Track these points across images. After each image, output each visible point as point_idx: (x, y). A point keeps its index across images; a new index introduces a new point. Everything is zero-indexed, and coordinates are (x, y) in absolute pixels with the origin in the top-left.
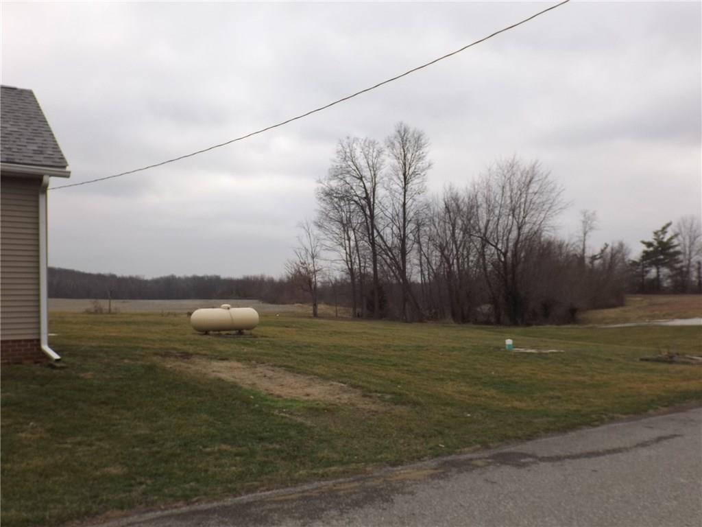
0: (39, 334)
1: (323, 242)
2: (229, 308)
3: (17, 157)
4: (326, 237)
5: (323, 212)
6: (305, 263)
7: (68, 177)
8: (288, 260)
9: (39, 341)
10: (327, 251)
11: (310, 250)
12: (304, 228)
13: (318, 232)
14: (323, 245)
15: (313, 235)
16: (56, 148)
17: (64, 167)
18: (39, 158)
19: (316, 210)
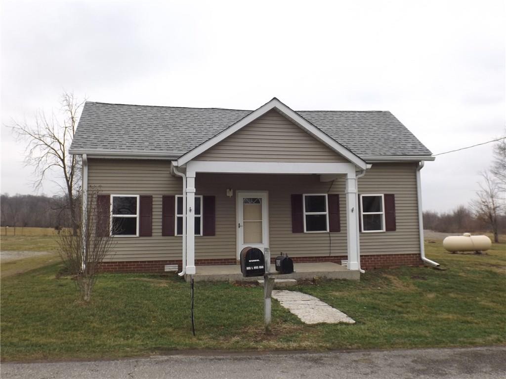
0: (420, 251)
1: (500, 185)
2: (469, 236)
3: (406, 152)
4: (500, 181)
5: (498, 162)
6: (486, 202)
7: (433, 160)
8: (472, 200)
9: (420, 254)
10: (504, 192)
11: (490, 192)
12: (483, 175)
13: (495, 178)
14: (500, 188)
15: (491, 180)
16: (420, 144)
17: (430, 155)
18: (416, 151)
19: (493, 162)
